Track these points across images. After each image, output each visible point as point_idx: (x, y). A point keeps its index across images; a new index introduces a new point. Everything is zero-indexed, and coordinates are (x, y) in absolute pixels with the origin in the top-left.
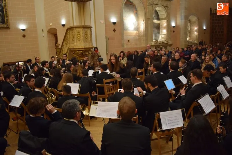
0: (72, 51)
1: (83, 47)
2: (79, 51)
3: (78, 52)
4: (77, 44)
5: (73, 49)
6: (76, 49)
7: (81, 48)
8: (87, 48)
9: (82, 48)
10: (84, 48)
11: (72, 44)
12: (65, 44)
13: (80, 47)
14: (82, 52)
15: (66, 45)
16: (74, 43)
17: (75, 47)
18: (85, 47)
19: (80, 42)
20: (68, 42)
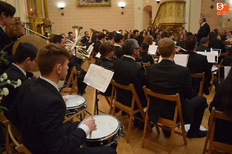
0: (163, 26)
2: (169, 26)
3: (168, 27)
4: (168, 19)
5: (164, 24)
9: (173, 23)
10: (175, 23)
11: (163, 19)
13: (171, 22)
14: (172, 27)
15: (159, 20)
16: (165, 18)
19: (172, 17)
20: (160, 17)
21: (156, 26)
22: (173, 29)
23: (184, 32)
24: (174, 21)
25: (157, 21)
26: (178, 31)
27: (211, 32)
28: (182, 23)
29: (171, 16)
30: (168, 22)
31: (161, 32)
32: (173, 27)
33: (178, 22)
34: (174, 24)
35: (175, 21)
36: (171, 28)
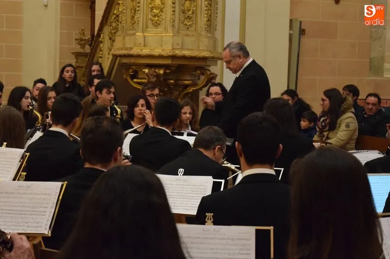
0: (128, 66)
1: (167, 50)
2: (150, 66)
3: (146, 71)
4: (145, 37)
5: (131, 56)
6: (139, 56)
7: (161, 57)
8: (184, 57)
9: (164, 53)
10: (173, 57)
11: (127, 38)
12: (107, 38)
13: (157, 52)
14: (162, 72)
15: (112, 40)
16: (134, 34)
17: (135, 51)
18: (178, 53)
19: (160, 29)
20: (116, 29)
21: (98, 63)
22: (166, 80)
23: (216, 94)
24: (170, 47)
25: (105, 45)
26: (191, 90)
27: (275, 99)
28: (205, 59)
29: (157, 25)
30: (146, 51)
31: (109, 93)
32: (165, 73)
33: (187, 53)
34: (168, 62)
35: (173, 49)
36: (158, 76)
